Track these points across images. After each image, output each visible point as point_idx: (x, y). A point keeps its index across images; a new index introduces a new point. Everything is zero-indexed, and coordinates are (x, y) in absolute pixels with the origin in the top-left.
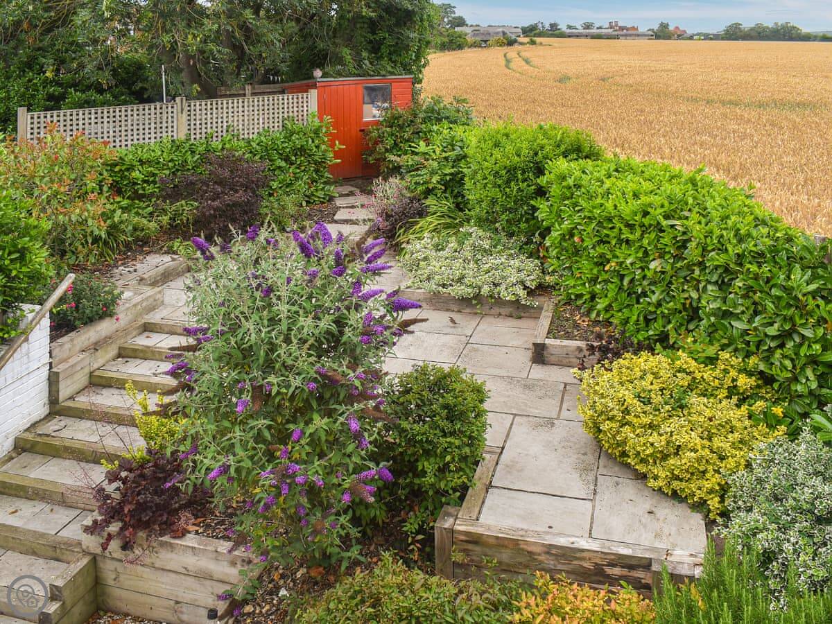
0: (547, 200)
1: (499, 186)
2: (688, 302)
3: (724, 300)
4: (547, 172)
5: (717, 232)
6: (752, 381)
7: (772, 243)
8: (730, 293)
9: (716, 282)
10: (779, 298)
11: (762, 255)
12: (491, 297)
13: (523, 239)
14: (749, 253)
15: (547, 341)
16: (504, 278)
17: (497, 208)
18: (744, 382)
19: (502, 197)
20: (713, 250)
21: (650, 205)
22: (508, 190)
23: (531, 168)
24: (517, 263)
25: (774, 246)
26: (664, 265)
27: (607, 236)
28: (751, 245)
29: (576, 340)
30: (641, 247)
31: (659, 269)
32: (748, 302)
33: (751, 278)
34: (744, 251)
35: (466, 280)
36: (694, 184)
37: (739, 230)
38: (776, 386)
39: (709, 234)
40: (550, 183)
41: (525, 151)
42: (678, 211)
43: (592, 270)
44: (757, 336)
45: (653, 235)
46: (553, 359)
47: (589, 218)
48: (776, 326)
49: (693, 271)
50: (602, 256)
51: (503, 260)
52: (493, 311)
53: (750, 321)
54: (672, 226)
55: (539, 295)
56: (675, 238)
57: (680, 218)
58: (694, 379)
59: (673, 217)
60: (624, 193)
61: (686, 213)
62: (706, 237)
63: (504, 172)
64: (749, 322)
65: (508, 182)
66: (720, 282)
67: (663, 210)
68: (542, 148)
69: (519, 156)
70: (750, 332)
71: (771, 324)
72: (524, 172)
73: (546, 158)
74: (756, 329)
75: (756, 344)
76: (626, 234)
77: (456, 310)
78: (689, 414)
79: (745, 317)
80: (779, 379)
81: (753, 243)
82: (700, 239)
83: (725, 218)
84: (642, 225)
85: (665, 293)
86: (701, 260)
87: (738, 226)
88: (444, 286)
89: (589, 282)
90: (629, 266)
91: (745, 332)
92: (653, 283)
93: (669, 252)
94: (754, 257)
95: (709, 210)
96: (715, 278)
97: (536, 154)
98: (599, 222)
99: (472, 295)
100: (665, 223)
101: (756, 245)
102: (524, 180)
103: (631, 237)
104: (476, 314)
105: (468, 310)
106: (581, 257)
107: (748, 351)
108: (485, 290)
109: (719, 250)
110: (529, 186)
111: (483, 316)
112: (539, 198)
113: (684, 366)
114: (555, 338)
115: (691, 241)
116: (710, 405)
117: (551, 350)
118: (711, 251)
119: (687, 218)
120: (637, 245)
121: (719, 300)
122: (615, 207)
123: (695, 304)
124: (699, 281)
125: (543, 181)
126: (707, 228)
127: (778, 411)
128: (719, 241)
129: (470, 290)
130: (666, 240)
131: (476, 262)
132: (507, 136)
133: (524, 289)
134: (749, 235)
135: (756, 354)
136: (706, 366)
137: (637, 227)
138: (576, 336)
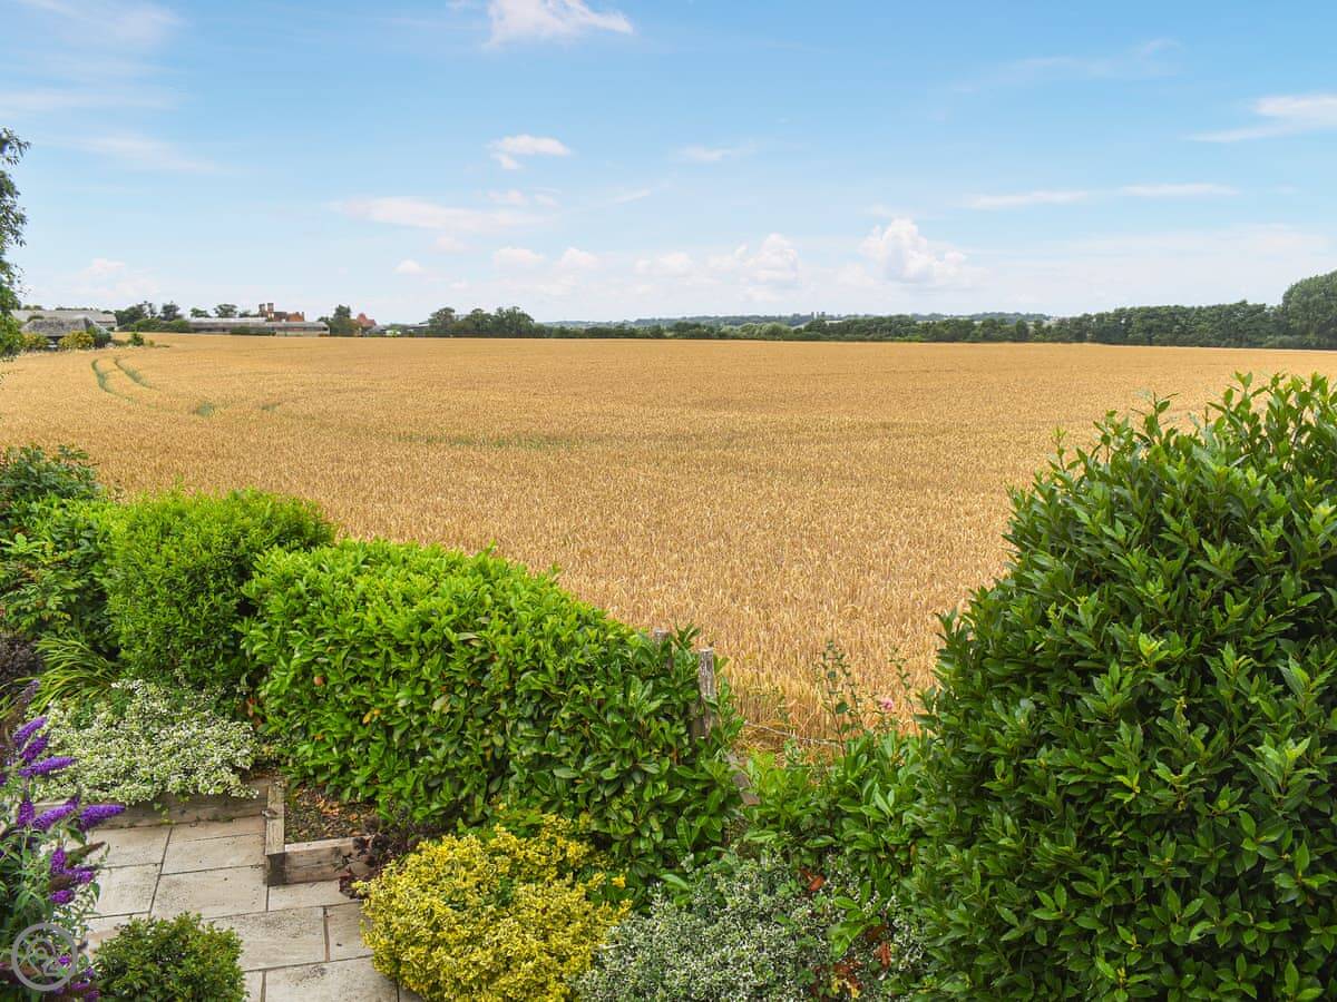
0: (260, 620)
1: (178, 604)
2: (488, 753)
3: (542, 741)
4: (255, 574)
5: (530, 644)
6: (584, 848)
7: (602, 649)
8: (549, 730)
9: (531, 718)
10: (616, 727)
11: (590, 668)
12: (183, 793)
13: (220, 690)
14: (576, 669)
15: (289, 849)
16: (201, 759)
17: (176, 643)
18: (575, 850)
19: (184, 622)
20: (526, 670)
21: (431, 613)
22: (193, 610)
23: (228, 568)
24: (214, 731)
25: (605, 654)
26: (454, 702)
27: (367, 668)
28: (577, 657)
29: (329, 838)
30: (419, 680)
31: (447, 710)
32: (574, 740)
33: (579, 705)
34: (569, 666)
35: (139, 773)
36: (486, 574)
37: (558, 636)
38: (615, 848)
39: (520, 648)
40: (263, 592)
41: (217, 540)
42: (472, 618)
43: (342, 725)
44: (587, 785)
45: (437, 659)
46: (298, 874)
47: (336, 643)
48: (614, 765)
49: (497, 706)
50: (358, 701)
51: (195, 730)
52: (186, 817)
53: (578, 765)
54: (466, 642)
55: (256, 778)
56: (471, 659)
57: (474, 629)
58: (515, 860)
59: (465, 627)
60: (388, 598)
61: (483, 620)
62: (515, 652)
63: (184, 579)
64: (576, 767)
65: (192, 596)
66: (536, 716)
67: (451, 617)
68: (245, 532)
69: (208, 548)
70: (578, 781)
71: (607, 765)
72: (217, 577)
73: (251, 549)
74: (585, 775)
75: (584, 796)
76: (397, 662)
77: (126, 824)
78: (518, 911)
79: (571, 762)
80: (618, 838)
81: (579, 653)
82: (508, 656)
83: (538, 621)
84: (421, 645)
85: (456, 745)
86: (508, 687)
87: (557, 630)
88: (102, 787)
89: (337, 746)
90: (400, 710)
91: (572, 783)
92: (438, 732)
93: (462, 682)
94: (581, 673)
95: (515, 611)
96: (529, 711)
97: (236, 544)
98: (353, 648)
99: (152, 796)
100: (453, 637)
101: (582, 656)
102: (219, 590)
103: (405, 666)
104: (160, 825)
105: (146, 822)
106: (322, 709)
107: (576, 808)
108: (174, 783)
109: (534, 669)
110: (226, 599)
111: (171, 827)
112: (246, 619)
113: (502, 846)
114: (297, 841)
115: (495, 661)
116: (539, 892)
117: (296, 861)
118: (522, 673)
119: (484, 627)
120: (412, 677)
121: (534, 743)
122: (379, 621)
123: (498, 755)
124: (505, 720)
125: (250, 589)
126: (516, 638)
127: (620, 880)
128: (534, 657)
129: (148, 788)
130: (457, 665)
131: (150, 739)
132: (181, 514)
133: (233, 773)
134: (573, 642)
135: (587, 810)
136: (529, 839)
137: (413, 650)
138: (327, 832)
